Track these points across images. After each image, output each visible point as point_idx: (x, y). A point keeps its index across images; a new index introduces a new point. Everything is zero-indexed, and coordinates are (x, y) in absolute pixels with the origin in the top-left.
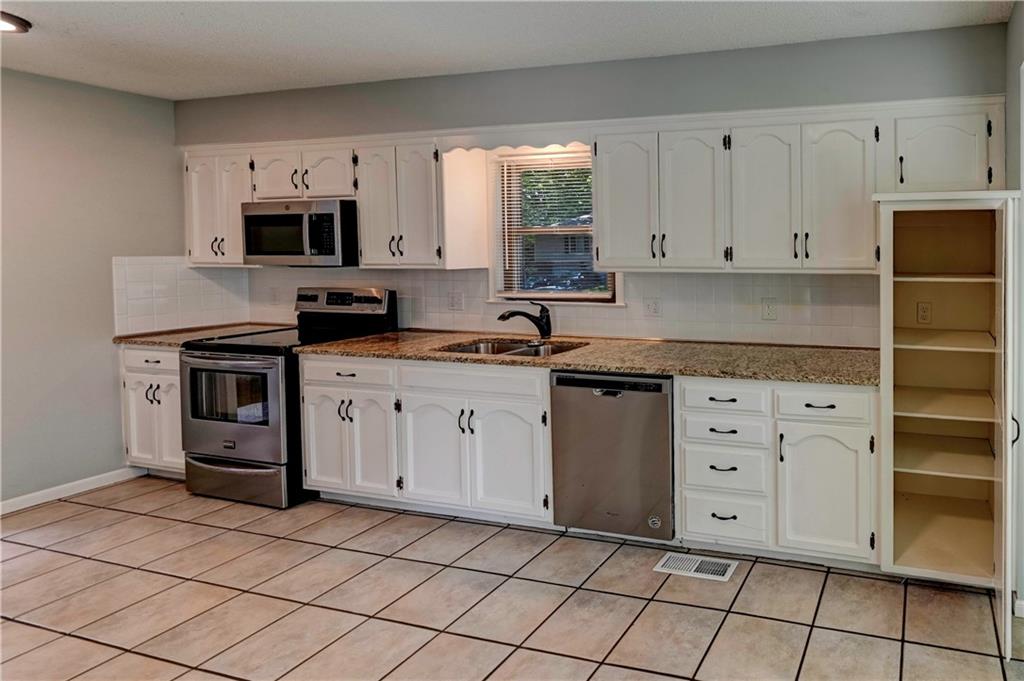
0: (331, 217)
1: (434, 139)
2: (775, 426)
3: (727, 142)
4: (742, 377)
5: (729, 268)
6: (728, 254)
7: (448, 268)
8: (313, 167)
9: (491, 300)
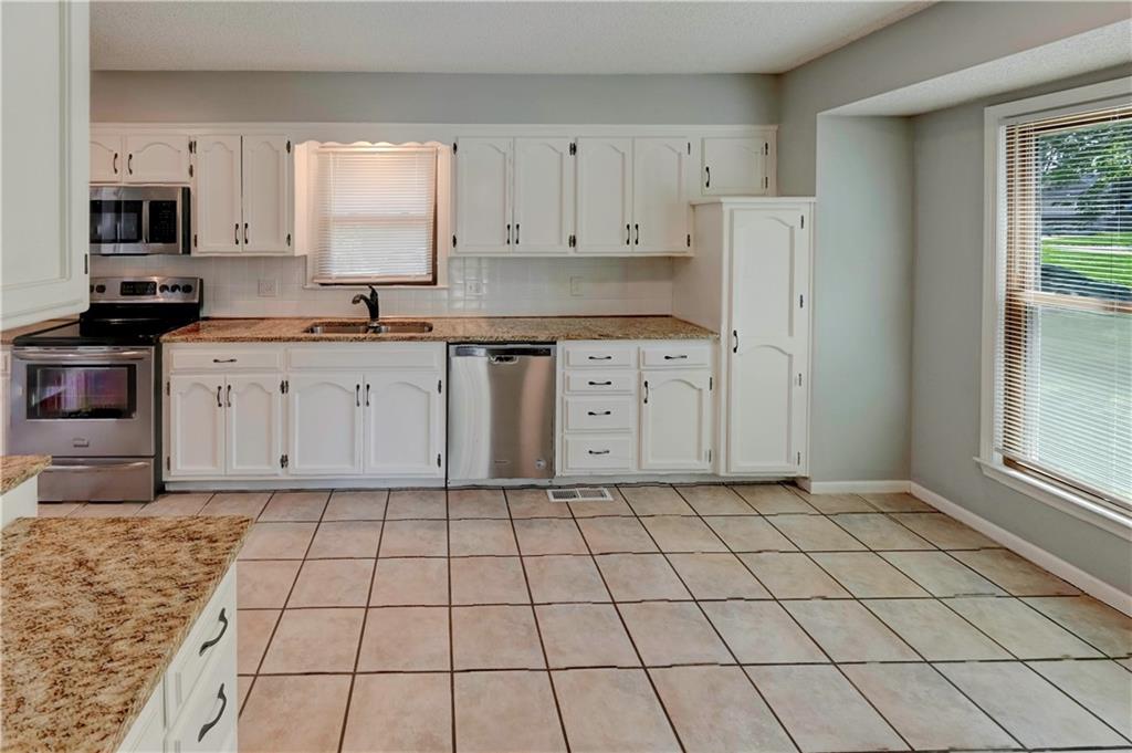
0: (174, 203)
1: (286, 130)
2: (640, 375)
3: (573, 149)
4: (618, 338)
5: (571, 252)
6: (573, 241)
7: (296, 255)
8: (137, 152)
9: (308, 286)
